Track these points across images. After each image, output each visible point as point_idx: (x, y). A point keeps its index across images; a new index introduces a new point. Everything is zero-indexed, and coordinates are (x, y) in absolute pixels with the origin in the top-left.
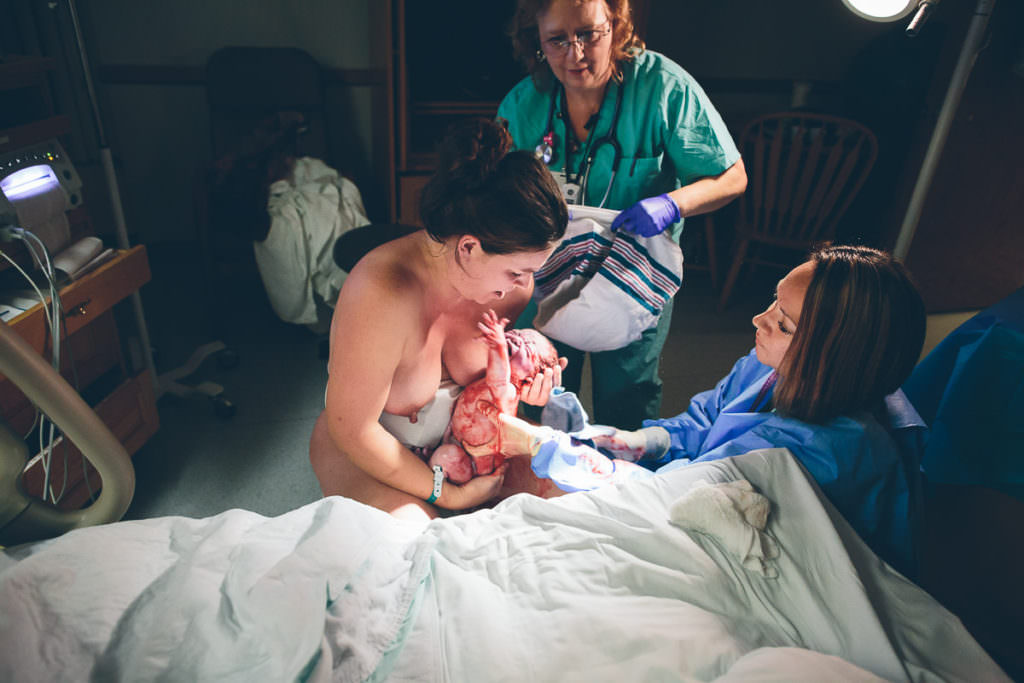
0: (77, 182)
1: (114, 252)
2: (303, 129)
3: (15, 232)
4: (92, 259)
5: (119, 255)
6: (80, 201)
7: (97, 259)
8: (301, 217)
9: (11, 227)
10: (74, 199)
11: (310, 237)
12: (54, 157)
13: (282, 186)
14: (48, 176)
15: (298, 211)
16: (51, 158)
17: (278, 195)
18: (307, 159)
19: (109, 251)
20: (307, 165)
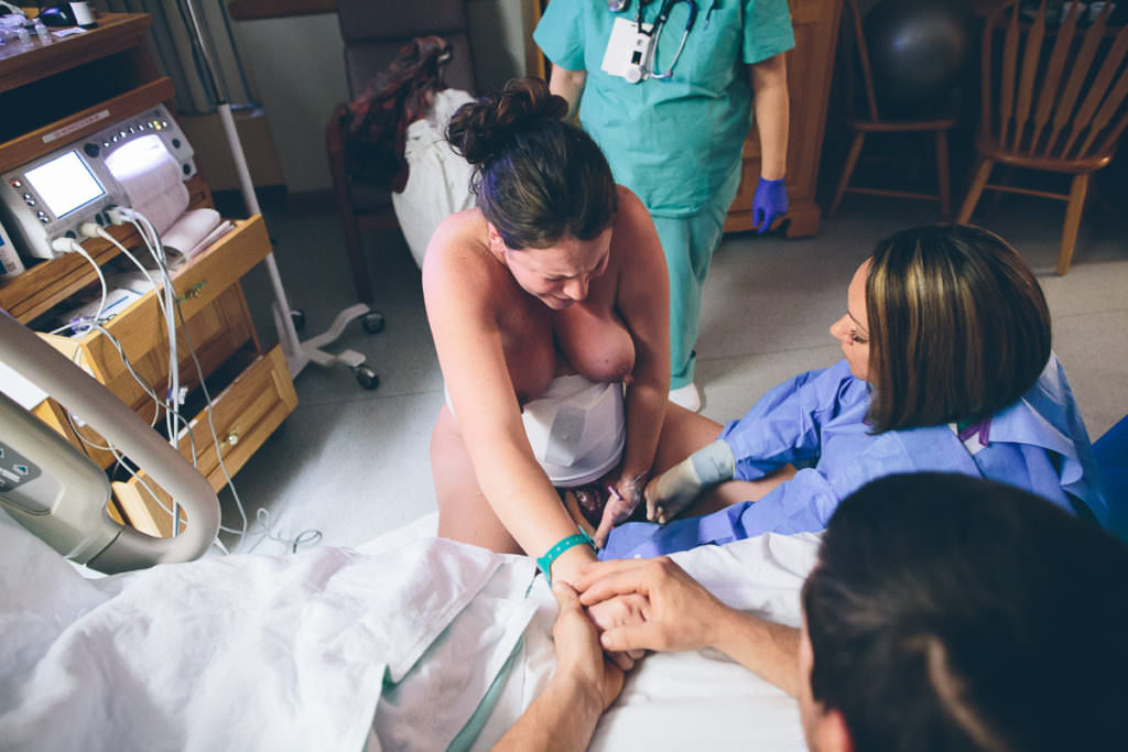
0: (187, 150)
1: (231, 224)
2: (445, 57)
3: (123, 214)
4: (208, 235)
5: (236, 226)
6: (194, 171)
7: (214, 234)
8: (442, 162)
9: (119, 208)
10: (186, 169)
11: (453, 184)
12: (161, 125)
13: (422, 128)
14: (157, 147)
15: (438, 156)
16: (159, 127)
17: (417, 139)
18: (450, 92)
19: (227, 223)
20: (449, 99)
